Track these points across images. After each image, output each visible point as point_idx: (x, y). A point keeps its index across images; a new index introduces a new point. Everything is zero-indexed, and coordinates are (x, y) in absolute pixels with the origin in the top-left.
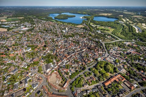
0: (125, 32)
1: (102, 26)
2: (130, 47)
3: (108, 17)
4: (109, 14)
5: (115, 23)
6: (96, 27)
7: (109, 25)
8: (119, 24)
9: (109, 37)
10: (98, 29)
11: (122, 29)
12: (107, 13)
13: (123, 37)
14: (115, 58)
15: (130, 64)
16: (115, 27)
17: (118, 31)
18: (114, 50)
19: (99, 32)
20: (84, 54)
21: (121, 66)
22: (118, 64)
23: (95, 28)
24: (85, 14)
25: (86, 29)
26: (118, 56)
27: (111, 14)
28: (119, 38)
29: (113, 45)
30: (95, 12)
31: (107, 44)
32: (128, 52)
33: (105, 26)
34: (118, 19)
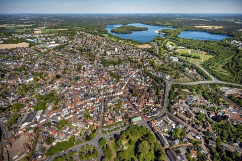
0: (237, 64)
1: (188, 48)
2: (233, 100)
3: (211, 32)
4: (217, 27)
5: (219, 44)
6: (175, 49)
7: (204, 47)
8: (229, 45)
9: (190, 72)
10: (175, 55)
11: (231, 57)
12: (214, 25)
13: (225, 74)
14: (177, 124)
15: (210, 149)
16: (215, 51)
17: (221, 61)
18: (186, 103)
19: (175, 60)
20: (113, 103)
21: (180, 149)
22: (177, 142)
23: (171, 51)
24: (167, 26)
25: (152, 52)
26: (187, 119)
27: (222, 27)
28: (214, 75)
29: (191, 91)
30: (189, 23)
31: (177, 86)
32: (220, 114)
33: (196, 49)
34: (233, 36)
